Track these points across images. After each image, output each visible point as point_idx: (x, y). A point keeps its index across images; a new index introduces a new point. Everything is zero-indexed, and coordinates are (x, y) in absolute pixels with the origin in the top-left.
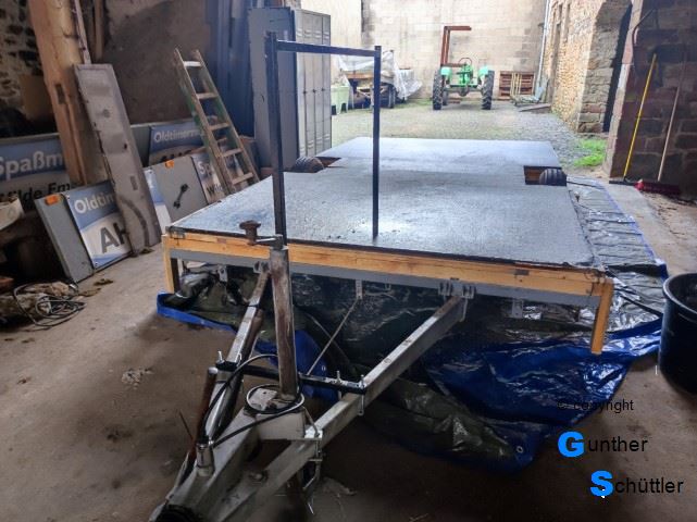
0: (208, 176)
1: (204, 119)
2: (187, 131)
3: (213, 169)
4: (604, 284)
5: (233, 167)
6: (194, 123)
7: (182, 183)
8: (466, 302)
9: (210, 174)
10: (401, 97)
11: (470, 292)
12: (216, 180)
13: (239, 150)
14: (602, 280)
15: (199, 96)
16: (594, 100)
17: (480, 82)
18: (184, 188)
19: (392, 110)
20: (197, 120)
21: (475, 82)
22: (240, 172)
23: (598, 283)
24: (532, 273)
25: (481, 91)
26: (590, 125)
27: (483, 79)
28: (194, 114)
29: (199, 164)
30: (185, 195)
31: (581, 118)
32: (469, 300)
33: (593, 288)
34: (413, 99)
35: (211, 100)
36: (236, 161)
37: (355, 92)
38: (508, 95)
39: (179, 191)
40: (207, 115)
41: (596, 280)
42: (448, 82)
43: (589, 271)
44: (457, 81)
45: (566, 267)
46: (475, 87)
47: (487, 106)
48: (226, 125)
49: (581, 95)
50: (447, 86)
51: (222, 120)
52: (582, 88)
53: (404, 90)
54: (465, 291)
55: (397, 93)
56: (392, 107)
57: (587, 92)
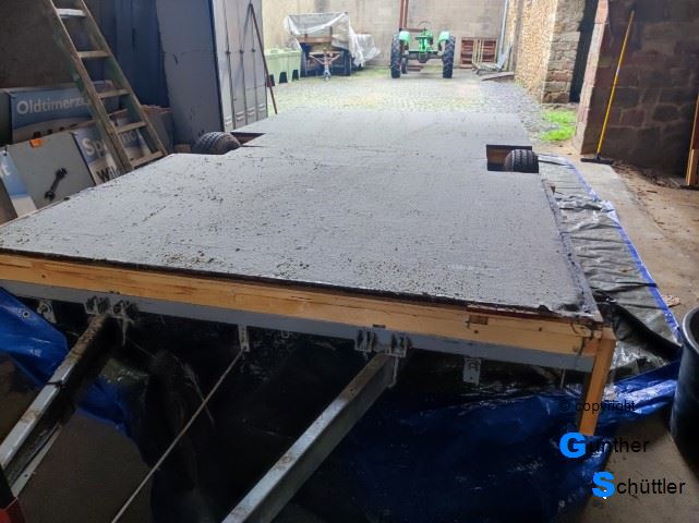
0: (99, 156)
1: (90, 85)
2: (69, 100)
3: (106, 148)
4: (600, 340)
5: (137, 145)
6: (76, 89)
7: (58, 167)
8: (397, 361)
9: (103, 154)
10: (357, 63)
11: (402, 346)
12: (111, 162)
13: (143, 124)
14: (597, 334)
15: (80, 55)
16: (560, 67)
17: (440, 48)
18: (61, 174)
19: (349, 78)
20: (81, 86)
21: (436, 49)
22: (147, 150)
23: (591, 338)
24: (492, 321)
25: (442, 57)
26: (555, 95)
27: (443, 44)
28: (76, 77)
29: (84, 143)
30: (62, 183)
31: (546, 87)
32: (401, 360)
33: (583, 345)
34: (370, 65)
35: (103, 60)
36: (141, 137)
37: (308, 58)
38: (470, 63)
39: (54, 177)
40: (93, 79)
41: (588, 333)
42: (407, 48)
43: (577, 319)
44: (416, 47)
45: (543, 314)
46: (436, 53)
47: (448, 74)
48: (122, 92)
49: (546, 61)
50: (406, 52)
51: (119, 86)
52: (547, 54)
53: (360, 57)
54: (394, 344)
55: (353, 59)
56: (348, 75)
57: (553, 59)
